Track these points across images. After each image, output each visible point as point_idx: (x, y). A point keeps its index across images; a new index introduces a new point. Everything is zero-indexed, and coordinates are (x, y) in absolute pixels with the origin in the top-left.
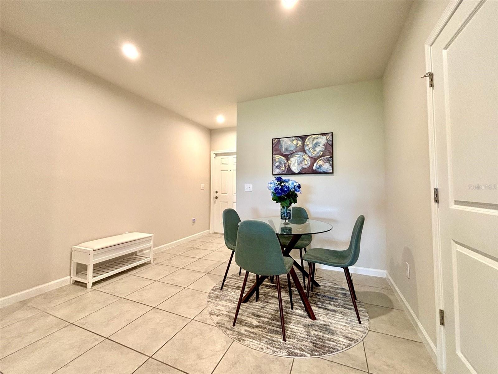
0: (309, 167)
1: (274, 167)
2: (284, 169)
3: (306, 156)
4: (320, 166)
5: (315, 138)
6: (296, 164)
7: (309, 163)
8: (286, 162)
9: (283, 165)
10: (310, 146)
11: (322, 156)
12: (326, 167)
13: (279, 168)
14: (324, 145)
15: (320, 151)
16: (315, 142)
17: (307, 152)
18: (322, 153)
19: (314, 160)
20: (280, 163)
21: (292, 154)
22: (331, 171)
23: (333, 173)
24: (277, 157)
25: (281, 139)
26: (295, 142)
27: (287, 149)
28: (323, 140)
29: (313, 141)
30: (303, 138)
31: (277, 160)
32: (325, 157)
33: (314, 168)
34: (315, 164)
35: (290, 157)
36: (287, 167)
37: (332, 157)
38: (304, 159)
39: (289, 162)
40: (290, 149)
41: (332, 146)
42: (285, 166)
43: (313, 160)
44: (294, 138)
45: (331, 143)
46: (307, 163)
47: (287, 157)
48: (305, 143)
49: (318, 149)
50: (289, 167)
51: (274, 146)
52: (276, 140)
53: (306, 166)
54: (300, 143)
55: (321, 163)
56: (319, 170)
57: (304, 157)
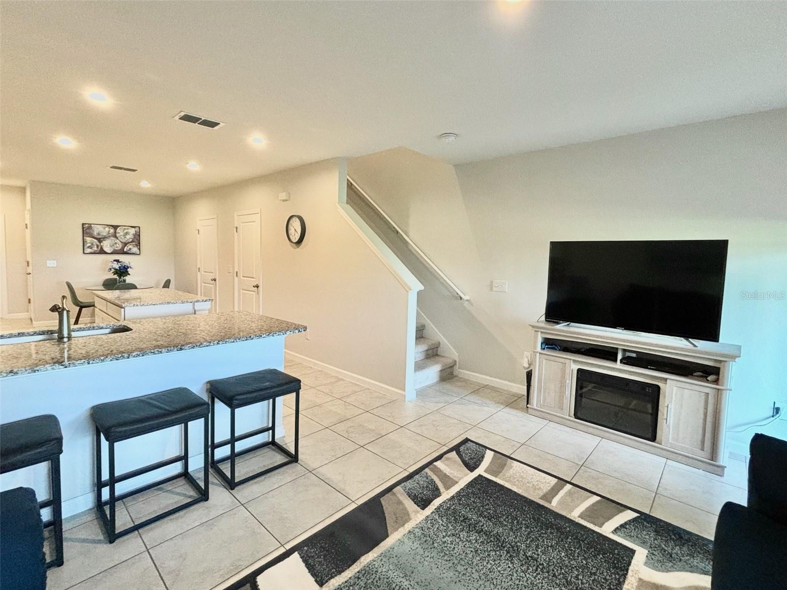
0: (121, 249)
1: (85, 247)
2: (96, 249)
3: (118, 241)
4: (130, 249)
5: (125, 229)
6: (109, 246)
7: (121, 246)
8: (98, 244)
9: (96, 246)
10: (122, 234)
11: (131, 242)
12: (135, 250)
13: (91, 248)
14: (133, 235)
15: (130, 238)
16: (126, 231)
17: (119, 238)
18: (131, 240)
19: (125, 244)
20: (92, 244)
21: (105, 238)
22: (139, 253)
23: (140, 254)
24: (88, 239)
25: (92, 225)
26: (107, 229)
27: (99, 234)
28: (132, 231)
29: (124, 230)
30: (115, 227)
31: (88, 241)
32: (134, 243)
33: (125, 250)
34: (126, 248)
35: (102, 241)
36: (99, 248)
37: (139, 243)
38: (116, 243)
39: (102, 244)
40: (102, 234)
41: (139, 235)
42: (98, 247)
43: (123, 244)
44: (106, 226)
45: (138, 234)
46: (119, 246)
47: (100, 240)
48: (117, 231)
49: (128, 237)
50: (102, 248)
51: (84, 229)
52: (87, 225)
53: (118, 249)
54: (112, 231)
55: (130, 247)
56: (129, 252)
57: (116, 241)
